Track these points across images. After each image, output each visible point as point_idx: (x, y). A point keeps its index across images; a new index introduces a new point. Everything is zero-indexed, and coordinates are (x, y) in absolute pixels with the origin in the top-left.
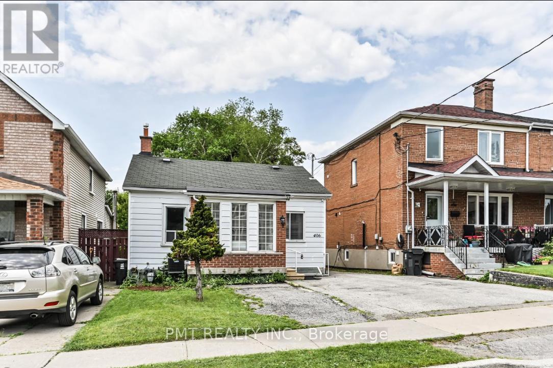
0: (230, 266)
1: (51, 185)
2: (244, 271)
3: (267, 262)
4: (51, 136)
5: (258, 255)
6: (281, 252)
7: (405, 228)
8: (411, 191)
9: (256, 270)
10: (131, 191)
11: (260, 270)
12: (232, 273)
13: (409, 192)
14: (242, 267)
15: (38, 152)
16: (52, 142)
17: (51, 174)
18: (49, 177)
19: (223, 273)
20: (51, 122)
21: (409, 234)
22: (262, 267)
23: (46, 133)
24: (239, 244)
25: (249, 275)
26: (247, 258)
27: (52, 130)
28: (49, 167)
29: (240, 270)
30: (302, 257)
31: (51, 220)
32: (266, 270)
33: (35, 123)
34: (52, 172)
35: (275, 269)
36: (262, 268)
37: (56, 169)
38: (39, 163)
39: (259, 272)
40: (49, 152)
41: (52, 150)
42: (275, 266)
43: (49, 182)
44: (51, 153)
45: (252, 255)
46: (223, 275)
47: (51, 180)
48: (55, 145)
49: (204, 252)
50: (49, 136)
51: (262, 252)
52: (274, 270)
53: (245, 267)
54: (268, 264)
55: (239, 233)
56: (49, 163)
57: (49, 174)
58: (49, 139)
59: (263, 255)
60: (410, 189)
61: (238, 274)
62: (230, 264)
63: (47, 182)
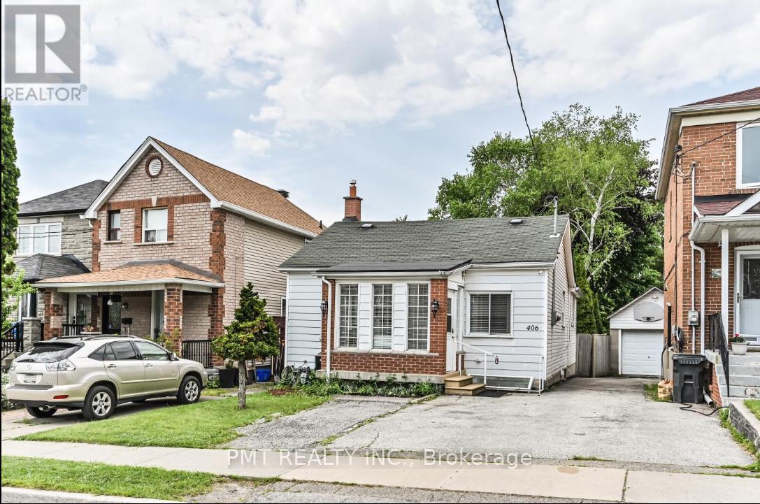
0: (367, 369)
1: (210, 270)
2: (384, 377)
3: (416, 366)
4: (211, 216)
5: (402, 356)
6: (436, 352)
7: (687, 316)
8: (699, 249)
9: (399, 377)
10: (290, 273)
11: (404, 377)
12: (368, 379)
13: (695, 250)
14: (383, 371)
15: (200, 235)
16: (212, 222)
17: (210, 258)
18: (208, 261)
19: (357, 379)
20: (209, 201)
21: (695, 326)
22: (409, 372)
23: (207, 213)
24: (381, 339)
25: (391, 384)
26: (389, 359)
27: (212, 210)
28: (208, 249)
29: (378, 376)
30: (497, 361)
31: (210, 309)
32: (412, 377)
33: (198, 204)
34: (211, 255)
35: (426, 377)
36: (408, 375)
37: (214, 252)
38: (200, 246)
39: (403, 380)
40: (209, 234)
41: (211, 232)
42: (427, 373)
43: (207, 267)
44: (211, 234)
45: (395, 355)
46: (357, 381)
47: (210, 264)
48: (214, 225)
49: (229, 351)
50: (209, 216)
51: (411, 352)
52: (424, 378)
53: (387, 372)
54: (417, 369)
55: (383, 323)
56: (209, 246)
57: (208, 258)
58: (209, 219)
59: (410, 356)
60: (696, 244)
61: (375, 381)
62: (368, 367)
63: (206, 267)
